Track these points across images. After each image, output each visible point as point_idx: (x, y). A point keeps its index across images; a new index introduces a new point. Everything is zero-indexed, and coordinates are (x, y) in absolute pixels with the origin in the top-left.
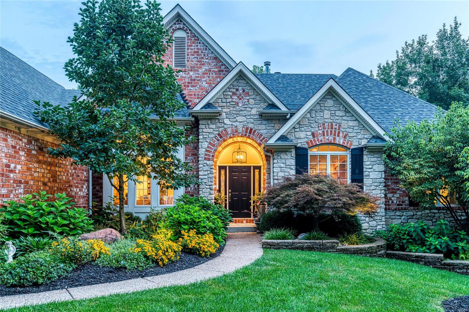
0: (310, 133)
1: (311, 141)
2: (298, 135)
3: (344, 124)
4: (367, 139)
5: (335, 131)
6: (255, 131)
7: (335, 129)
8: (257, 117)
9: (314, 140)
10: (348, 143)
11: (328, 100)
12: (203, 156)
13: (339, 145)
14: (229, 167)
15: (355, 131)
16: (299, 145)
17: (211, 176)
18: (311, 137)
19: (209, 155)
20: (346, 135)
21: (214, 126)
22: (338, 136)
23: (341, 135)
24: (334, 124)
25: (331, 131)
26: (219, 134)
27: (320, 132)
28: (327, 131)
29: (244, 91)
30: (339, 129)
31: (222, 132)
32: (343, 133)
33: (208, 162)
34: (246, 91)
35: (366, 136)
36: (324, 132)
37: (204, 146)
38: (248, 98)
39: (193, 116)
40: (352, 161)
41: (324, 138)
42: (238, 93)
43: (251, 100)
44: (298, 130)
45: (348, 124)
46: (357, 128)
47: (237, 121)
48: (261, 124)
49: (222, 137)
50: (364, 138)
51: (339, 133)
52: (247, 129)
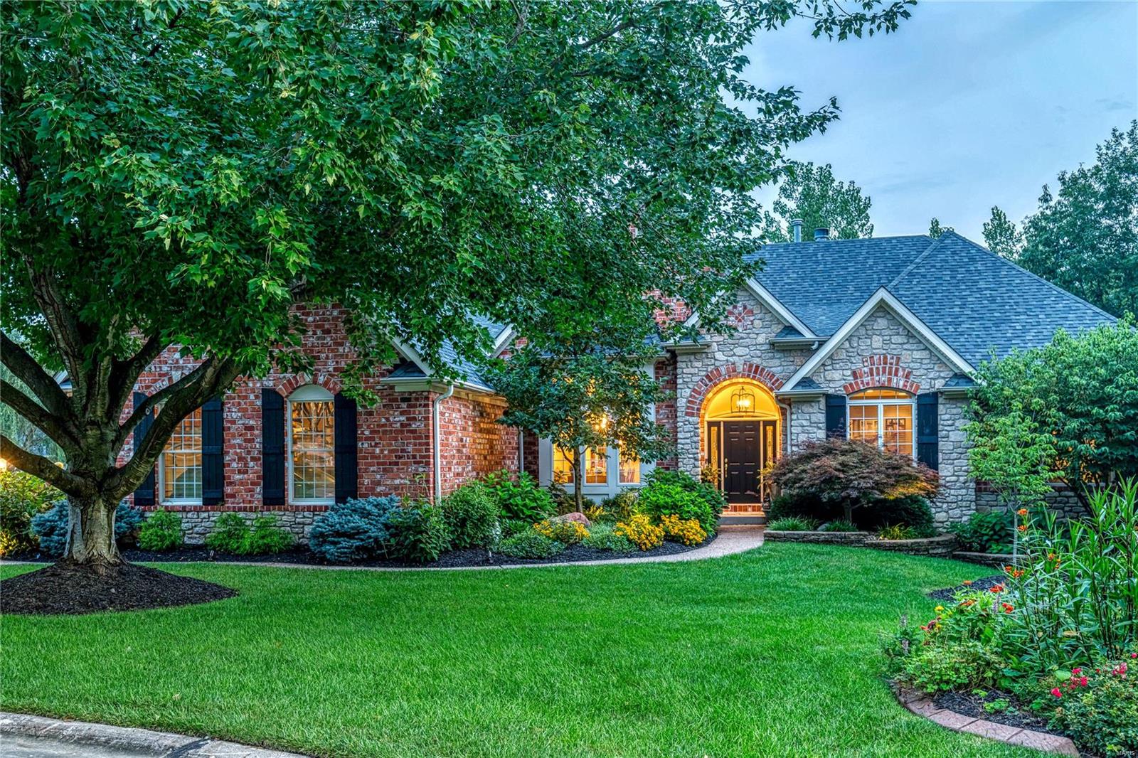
0: (849, 373)
1: (851, 384)
2: (829, 375)
3: (906, 357)
4: (944, 378)
5: (891, 368)
6: (763, 370)
7: (891, 364)
8: (766, 347)
9: (857, 383)
10: (911, 386)
11: (879, 320)
12: (683, 409)
13: (898, 389)
14: (725, 422)
15: (924, 366)
16: (831, 391)
17: (695, 439)
18: (851, 378)
19: (693, 409)
20: (909, 373)
21: (699, 364)
22: (896, 375)
23: (900, 373)
24: (889, 357)
25: (884, 369)
26: (707, 376)
27: (866, 369)
28: (877, 368)
29: (745, 308)
30: (897, 364)
31: (712, 372)
32: (904, 370)
33: (691, 419)
34: (749, 307)
35: (942, 375)
36: (872, 369)
37: (684, 393)
38: (752, 318)
39: (668, 351)
40: (918, 414)
41: (873, 379)
42: (736, 311)
43: (757, 323)
44: (829, 368)
45: (911, 356)
46: (928, 361)
47: (734, 355)
48: (773, 358)
49: (712, 379)
50: (939, 377)
51: (897, 370)
52: (751, 366)
